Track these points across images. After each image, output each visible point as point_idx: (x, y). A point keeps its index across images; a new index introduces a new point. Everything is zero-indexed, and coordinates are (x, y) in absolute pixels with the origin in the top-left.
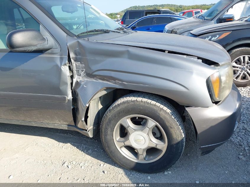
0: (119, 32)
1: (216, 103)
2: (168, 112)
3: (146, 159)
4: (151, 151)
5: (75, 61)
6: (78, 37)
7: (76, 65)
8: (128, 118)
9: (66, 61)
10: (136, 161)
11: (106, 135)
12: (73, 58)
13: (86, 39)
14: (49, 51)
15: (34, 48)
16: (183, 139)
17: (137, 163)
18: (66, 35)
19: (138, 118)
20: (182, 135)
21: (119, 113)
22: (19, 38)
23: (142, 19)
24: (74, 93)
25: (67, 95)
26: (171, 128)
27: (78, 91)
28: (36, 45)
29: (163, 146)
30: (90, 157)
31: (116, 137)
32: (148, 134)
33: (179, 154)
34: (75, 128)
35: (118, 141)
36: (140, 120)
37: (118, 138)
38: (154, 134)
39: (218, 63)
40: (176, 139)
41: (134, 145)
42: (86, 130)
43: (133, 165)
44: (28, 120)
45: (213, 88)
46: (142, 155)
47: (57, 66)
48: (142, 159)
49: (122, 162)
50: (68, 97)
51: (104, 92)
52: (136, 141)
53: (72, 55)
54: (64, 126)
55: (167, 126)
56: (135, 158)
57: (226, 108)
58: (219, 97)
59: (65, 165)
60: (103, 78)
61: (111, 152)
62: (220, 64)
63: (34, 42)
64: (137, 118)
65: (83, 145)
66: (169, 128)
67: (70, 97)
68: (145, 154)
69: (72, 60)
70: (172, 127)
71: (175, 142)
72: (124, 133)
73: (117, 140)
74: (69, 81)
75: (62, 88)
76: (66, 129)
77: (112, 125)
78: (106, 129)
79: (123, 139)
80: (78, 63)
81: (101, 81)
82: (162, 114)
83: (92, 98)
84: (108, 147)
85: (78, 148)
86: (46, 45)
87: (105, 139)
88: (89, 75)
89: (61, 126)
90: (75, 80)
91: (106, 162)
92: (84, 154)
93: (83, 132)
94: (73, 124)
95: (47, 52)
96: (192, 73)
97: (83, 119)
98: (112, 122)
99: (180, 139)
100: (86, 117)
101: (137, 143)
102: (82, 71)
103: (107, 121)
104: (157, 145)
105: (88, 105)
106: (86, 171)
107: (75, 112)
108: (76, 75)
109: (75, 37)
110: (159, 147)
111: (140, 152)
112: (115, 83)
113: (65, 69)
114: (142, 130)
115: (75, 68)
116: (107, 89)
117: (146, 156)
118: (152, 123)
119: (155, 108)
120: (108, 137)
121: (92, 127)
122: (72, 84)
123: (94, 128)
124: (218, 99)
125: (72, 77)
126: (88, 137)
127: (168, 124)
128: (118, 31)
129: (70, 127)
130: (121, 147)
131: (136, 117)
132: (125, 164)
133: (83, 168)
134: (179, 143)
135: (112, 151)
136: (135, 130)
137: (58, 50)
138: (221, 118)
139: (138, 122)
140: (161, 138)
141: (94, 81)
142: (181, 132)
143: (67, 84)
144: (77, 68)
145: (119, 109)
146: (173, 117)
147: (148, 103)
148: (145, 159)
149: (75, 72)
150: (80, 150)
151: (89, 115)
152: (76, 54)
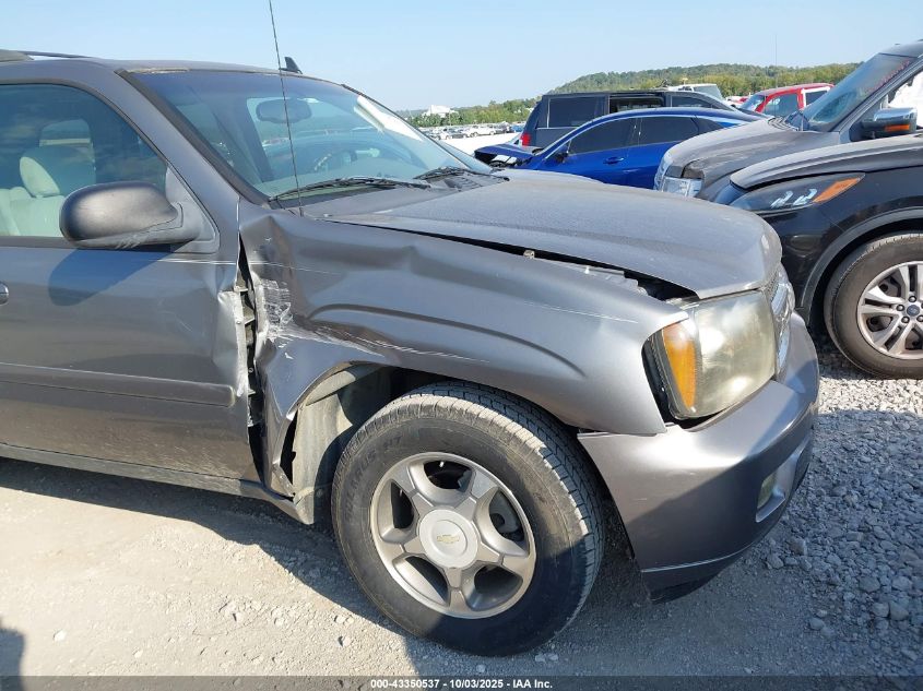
0: (424, 187)
1: (688, 423)
2: (532, 446)
3: (474, 606)
4: (491, 578)
5: (262, 277)
6: (277, 203)
7: (266, 289)
8: (414, 463)
9: (233, 278)
10: (441, 610)
11: (346, 517)
12: (256, 268)
13: (296, 209)
14: (188, 247)
15: (138, 239)
16: (582, 541)
17: (445, 618)
18: (236, 196)
19: (447, 463)
20: (579, 528)
21: (386, 445)
22: (101, 209)
23: (590, 125)
24: (256, 379)
25: (234, 383)
26: (541, 499)
27: (270, 371)
28: (145, 230)
29: (522, 563)
30: (311, 591)
31: (381, 524)
32: (475, 520)
33: (573, 593)
34: (261, 491)
35: (386, 540)
36: (454, 472)
37: (388, 528)
38: (498, 521)
39: (694, 294)
40: (560, 538)
41: (435, 555)
42: (291, 499)
43: (431, 622)
44: (128, 458)
45: (670, 373)
46: (461, 588)
47: (206, 290)
48: (461, 602)
49: (397, 612)
50: (236, 388)
51: (346, 378)
52: (438, 540)
53: (253, 261)
54: (232, 487)
55: (528, 493)
56: (441, 600)
57: (719, 444)
58: (698, 404)
59: (228, 611)
60: (338, 330)
61: (364, 574)
62: (701, 294)
63: (143, 221)
64: (442, 464)
65: (297, 552)
66: (536, 499)
67: (243, 387)
68: (470, 587)
69: (254, 276)
70: (544, 496)
71: (554, 551)
72: (405, 514)
73: (383, 535)
74: (241, 341)
75: (219, 360)
76: (237, 492)
77: (363, 486)
78: (348, 496)
79: (401, 534)
80: (273, 285)
81: (335, 341)
82: (513, 454)
83: (307, 393)
84: (356, 557)
85: (279, 560)
86: (177, 229)
87: (346, 531)
88: (301, 321)
89: (221, 482)
90: (261, 337)
91: (356, 612)
92: (294, 580)
93: (281, 504)
94: (256, 478)
95: (182, 249)
97: (277, 461)
98: (366, 474)
99: (570, 540)
100: (288, 456)
101: (442, 549)
102: (283, 308)
103: (349, 470)
104: (502, 556)
105: (291, 417)
106: (289, 633)
107: (257, 436)
108: (267, 322)
109: (266, 206)
110: (510, 564)
111: (453, 580)
112: (375, 349)
113: (232, 304)
114: (455, 505)
115: (263, 298)
116: (354, 367)
117: (474, 595)
118: (484, 482)
119: (491, 432)
120: (353, 524)
121: (310, 490)
122: (251, 348)
123: (320, 493)
124: (694, 410)
125: (253, 327)
126: (294, 522)
127: (530, 487)
128: (424, 183)
129: (249, 487)
130: (395, 562)
131: (439, 462)
132: (406, 619)
133: (279, 623)
134: (567, 553)
135: (365, 572)
136: (436, 504)
137: (212, 245)
138: (700, 473)
139: (448, 477)
140: (517, 536)
141: (318, 339)
142: (575, 517)
143: (233, 347)
144: (268, 300)
145: (383, 431)
146: (548, 465)
147: (470, 416)
148: (468, 603)
149: (262, 311)
150: (286, 567)
151: (297, 446)
152: (265, 256)
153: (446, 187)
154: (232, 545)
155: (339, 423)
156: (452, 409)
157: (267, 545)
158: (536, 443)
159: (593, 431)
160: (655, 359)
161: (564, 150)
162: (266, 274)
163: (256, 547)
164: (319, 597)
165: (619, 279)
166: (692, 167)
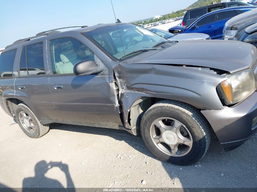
1: (230, 106)
2: (189, 114)
3: (178, 154)
4: (182, 147)
5: (119, 78)
6: (121, 60)
7: (120, 81)
8: (159, 120)
9: (112, 79)
10: (170, 155)
11: (144, 134)
12: (117, 76)
13: (125, 61)
14: (101, 73)
15: (91, 73)
16: (204, 137)
17: (171, 157)
18: (111, 60)
19: (168, 120)
20: (203, 133)
21: (152, 116)
22: (82, 67)
24: (120, 102)
25: (115, 103)
26: (193, 127)
27: (123, 100)
28: (92, 71)
29: (189, 143)
30: (137, 151)
31: (153, 135)
32: (176, 133)
33: (203, 149)
34: (123, 128)
35: (154, 139)
36: (170, 122)
37: (155, 136)
38: (182, 133)
39: (229, 72)
40: (199, 137)
41: (167, 142)
42: (131, 130)
43: (168, 158)
44: (92, 122)
45: (224, 93)
46: (174, 150)
47: (107, 83)
48: (175, 153)
49: (159, 156)
50: (116, 105)
51: (141, 101)
52: (167, 138)
53: (116, 75)
54: (116, 127)
55: (189, 126)
56: (170, 153)
57: (239, 110)
58: (233, 101)
59: (119, 157)
60: (138, 90)
61: (150, 147)
62: (231, 72)
63: (91, 69)
64: (166, 120)
65: (133, 142)
66: (191, 127)
67: (117, 104)
68: (177, 149)
69: (117, 78)
70: (193, 126)
71: (197, 140)
72: (158, 132)
73: (154, 137)
74: (116, 94)
75: (111, 99)
76: (118, 128)
77: (148, 126)
78: (144, 128)
79: (158, 137)
80: (121, 80)
81: (137, 92)
82: (184, 116)
83: (132, 105)
84: (148, 143)
85: (129, 144)
86: (99, 69)
87: (145, 137)
88: (129, 88)
89: (114, 126)
90: (120, 92)
91: (149, 156)
92: (133, 149)
93: (129, 131)
94: (122, 125)
95: (100, 73)
96: (203, 82)
97: (127, 121)
98: (148, 123)
99: (201, 137)
100: (129, 120)
101: (169, 140)
102: (124, 85)
103: (144, 122)
104: (184, 141)
105: (129, 111)
106: (133, 161)
107: (122, 115)
108: (121, 89)
109: (118, 61)
110: (186, 143)
111: (172, 148)
112: (147, 93)
113: (113, 85)
114: (171, 130)
115: (120, 83)
116: (142, 98)
117: (178, 151)
118: (177, 124)
119: (177, 111)
120: (146, 135)
121: (135, 127)
122: (118, 95)
123: (137, 128)
124: (231, 102)
125: (118, 90)
126: (132, 135)
127: (190, 125)
129: (120, 127)
130: (157, 144)
131: (166, 119)
132: (161, 157)
133: (131, 159)
134: (200, 140)
135: (150, 146)
136: (166, 130)
137: (107, 72)
138: (234, 118)
139: (169, 123)
140: (187, 136)
141: (133, 92)
142: (202, 131)
143: (114, 95)
144: (121, 83)
145: (151, 113)
146: (194, 119)
147: (172, 108)
148: (177, 153)
149: (120, 86)
150: (131, 146)
151: (131, 117)
152: (119, 73)
153: (162, 48)
154: (118, 141)
155: (140, 111)
156: (167, 107)
157: (126, 141)
158: (190, 114)
159: (204, 110)
160: (219, 90)
161: (195, 26)
162: (120, 78)
163: (123, 141)
164: (140, 152)
165: (208, 70)
166: (234, 26)
